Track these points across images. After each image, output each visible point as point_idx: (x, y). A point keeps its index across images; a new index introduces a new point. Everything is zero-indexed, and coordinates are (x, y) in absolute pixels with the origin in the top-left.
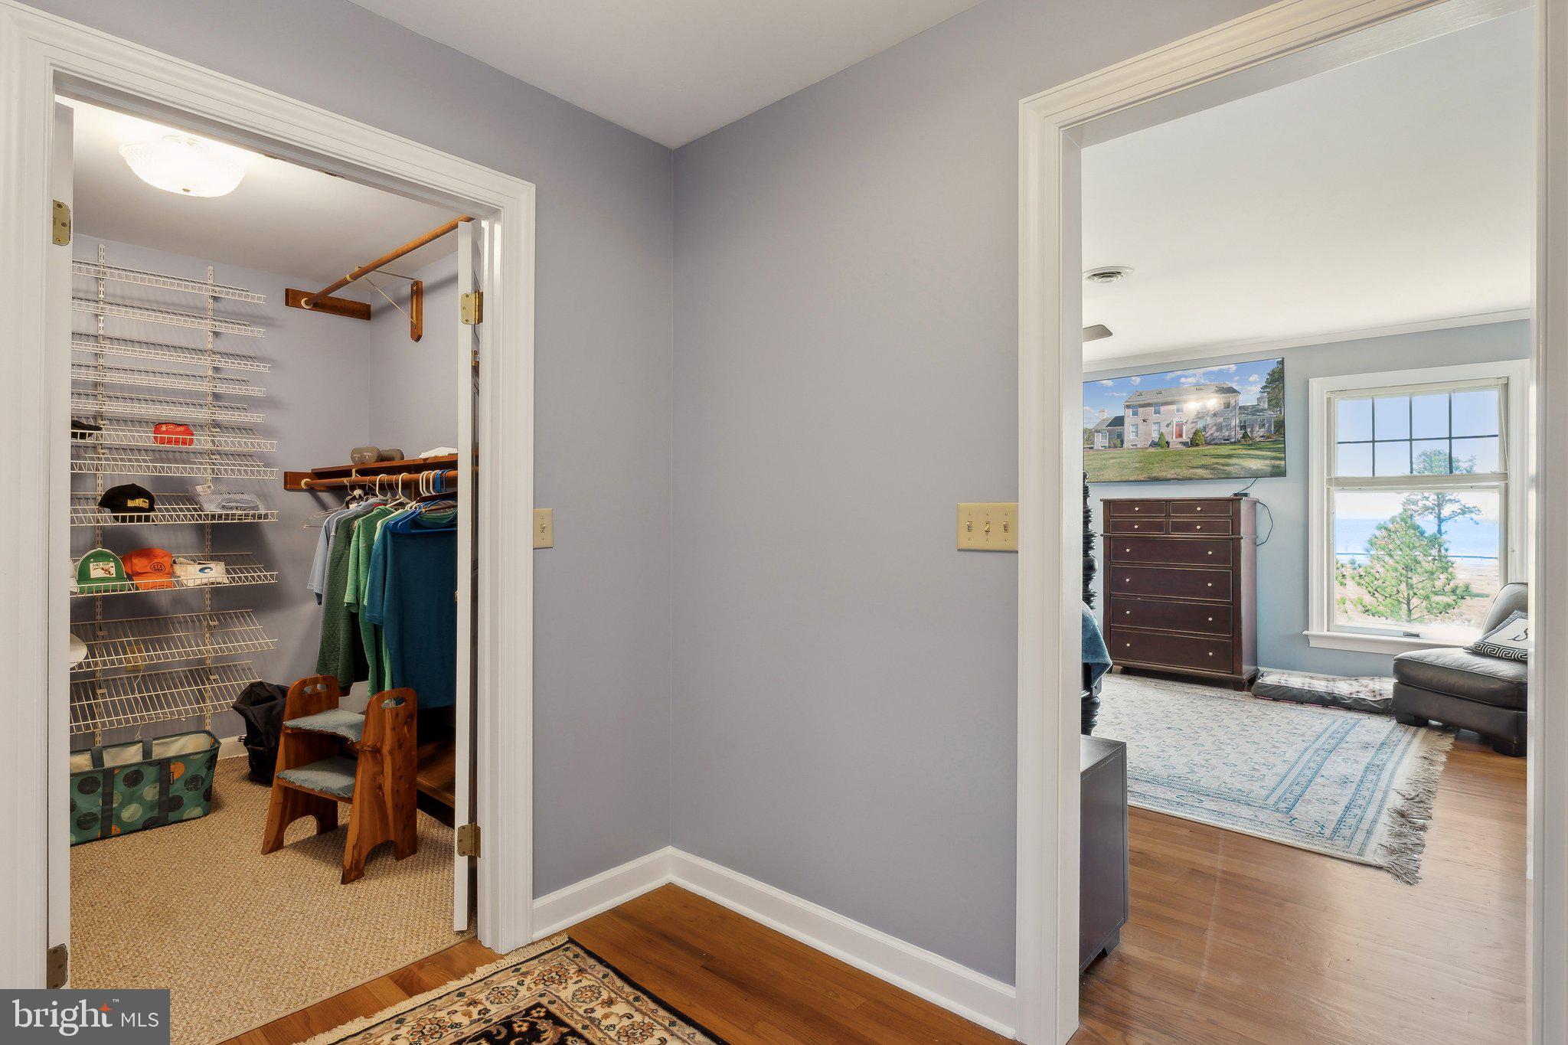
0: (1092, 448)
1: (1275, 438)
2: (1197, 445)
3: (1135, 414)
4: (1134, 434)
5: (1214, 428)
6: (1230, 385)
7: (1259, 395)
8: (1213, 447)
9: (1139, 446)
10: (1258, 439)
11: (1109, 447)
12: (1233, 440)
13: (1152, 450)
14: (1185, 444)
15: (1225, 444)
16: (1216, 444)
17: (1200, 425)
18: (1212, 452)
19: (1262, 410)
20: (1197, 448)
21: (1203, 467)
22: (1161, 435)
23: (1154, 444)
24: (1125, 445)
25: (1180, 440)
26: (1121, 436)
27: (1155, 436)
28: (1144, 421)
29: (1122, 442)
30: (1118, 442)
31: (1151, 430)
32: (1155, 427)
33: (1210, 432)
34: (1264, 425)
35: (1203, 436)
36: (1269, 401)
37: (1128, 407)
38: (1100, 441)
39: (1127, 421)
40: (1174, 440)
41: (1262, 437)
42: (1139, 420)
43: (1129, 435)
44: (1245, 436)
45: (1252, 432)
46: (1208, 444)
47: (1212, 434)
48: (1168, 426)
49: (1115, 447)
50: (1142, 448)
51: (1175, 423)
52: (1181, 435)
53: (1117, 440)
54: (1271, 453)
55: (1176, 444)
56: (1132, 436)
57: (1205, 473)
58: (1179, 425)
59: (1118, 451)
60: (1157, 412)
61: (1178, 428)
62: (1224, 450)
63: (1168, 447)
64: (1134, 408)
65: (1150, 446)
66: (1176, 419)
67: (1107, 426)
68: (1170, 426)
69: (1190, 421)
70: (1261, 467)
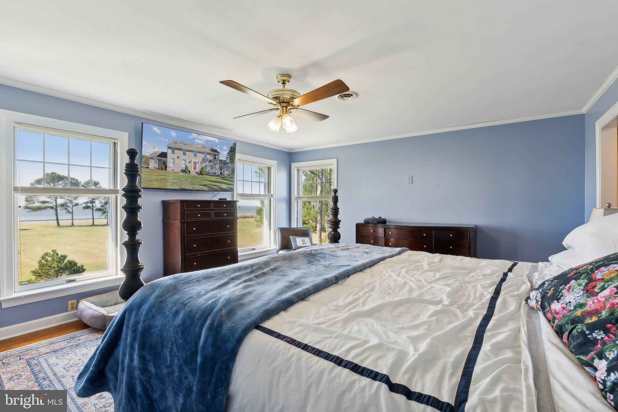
0: (148, 168)
1: (231, 176)
2: (203, 174)
3: (173, 152)
4: (173, 163)
5: (210, 167)
6: (216, 149)
7: (226, 156)
8: (209, 176)
9: (175, 171)
10: (226, 176)
11: (159, 169)
12: (217, 175)
13: (182, 174)
14: (197, 173)
15: (214, 176)
16: (210, 175)
17: (204, 165)
18: (209, 179)
19: (228, 163)
20: (202, 176)
21: (205, 185)
22: (186, 166)
23: (183, 171)
24: (168, 169)
25: (195, 170)
26: (165, 163)
27: (183, 167)
28: (178, 157)
29: (166, 167)
30: (164, 167)
31: (181, 163)
32: (183, 162)
34: (228, 170)
35: (205, 170)
36: (230, 160)
37: (169, 148)
39: (168, 155)
40: (191, 169)
41: (227, 175)
42: (175, 156)
43: (170, 164)
44: (221, 173)
45: (224, 172)
46: (207, 175)
47: (209, 170)
48: (189, 162)
49: (162, 169)
50: (176, 172)
51: (193, 162)
52: (195, 168)
53: (164, 166)
54: (230, 182)
55: (193, 173)
56: (172, 165)
57: (206, 188)
58: (195, 163)
59: (162, 172)
60: (184, 154)
61: (194, 164)
62: (214, 178)
63: (190, 173)
64: (173, 149)
65: (181, 171)
66: (193, 160)
67: (158, 156)
68: (191, 164)
69: (200, 162)
70: (226, 188)
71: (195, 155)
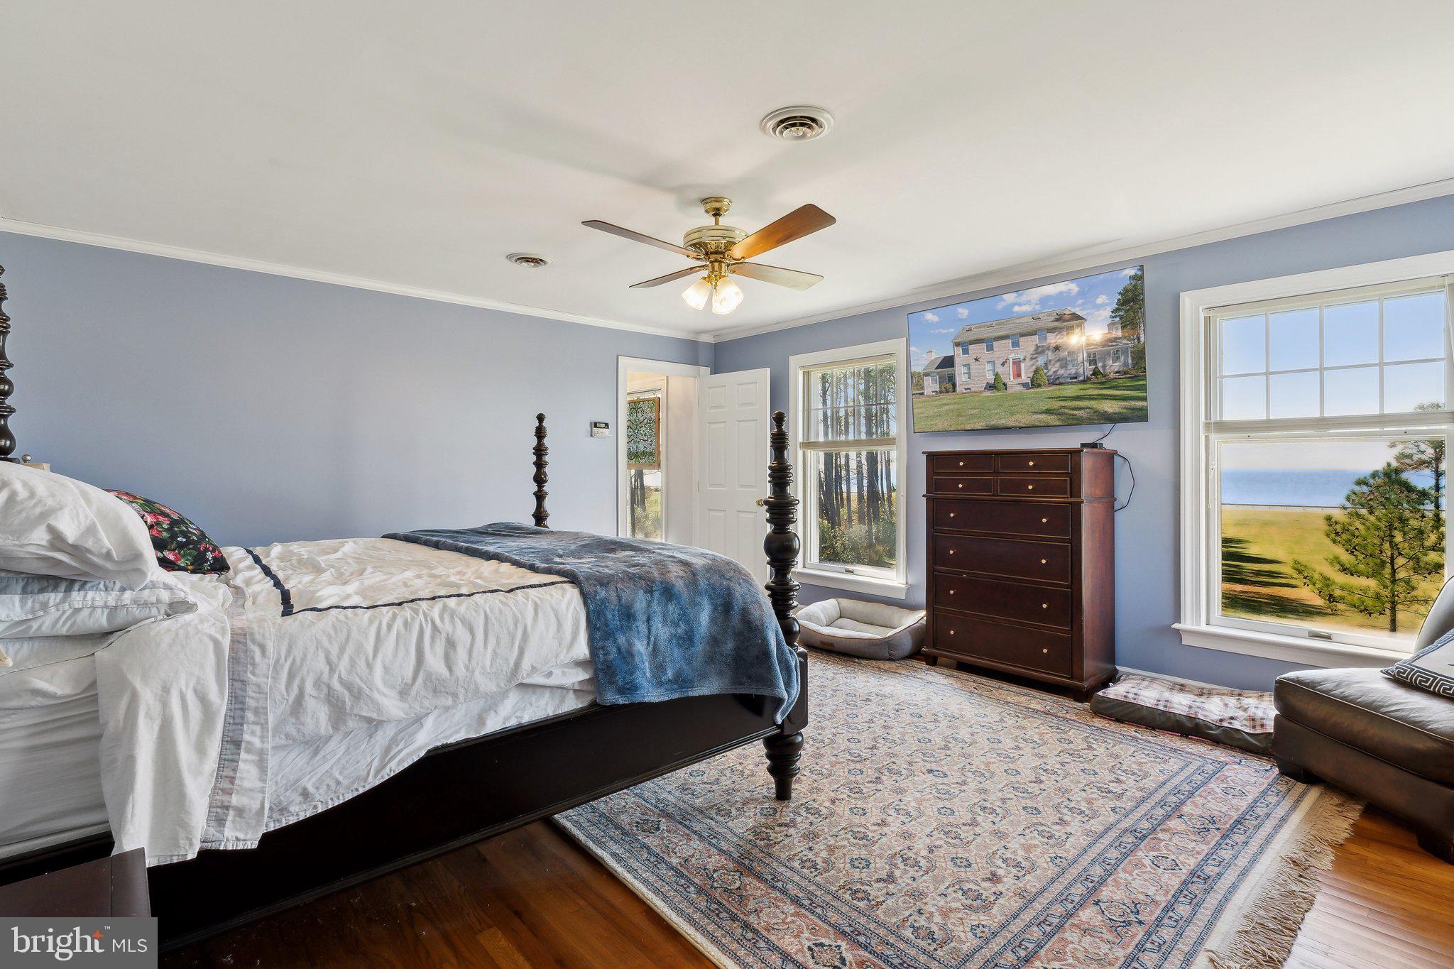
0: (922, 394)
1: (1134, 373)
2: (1039, 386)
3: (966, 352)
4: (967, 375)
5: (1058, 365)
6: (1073, 311)
7: (1110, 321)
8: (1058, 387)
9: (973, 390)
10: (1112, 376)
11: (941, 392)
12: (1081, 378)
13: (988, 393)
14: (1025, 385)
15: (1072, 383)
16: (1060, 384)
17: (1041, 361)
18: (1057, 393)
19: (1115, 340)
20: (1039, 390)
21: (1048, 412)
22: (997, 375)
23: (990, 387)
24: (958, 389)
25: (1019, 380)
26: (951, 379)
27: (990, 378)
28: (976, 360)
29: (954, 386)
30: (949, 386)
31: (984, 369)
32: (989, 367)
33: (1053, 370)
34: (1118, 358)
35: (1045, 374)
36: (1124, 327)
37: (957, 345)
38: (931, 386)
39: (957, 360)
40: (1011, 380)
41: (1117, 372)
42: (969, 359)
43: (961, 378)
44: (1096, 372)
45: (1104, 367)
46: (1052, 384)
47: (1055, 372)
48: (1003, 364)
49: (947, 392)
50: (976, 392)
51: (1011, 360)
52: (1019, 375)
53: (949, 384)
54: (1129, 392)
55: (1014, 385)
56: (964, 378)
57: (1052, 419)
58: (1017, 363)
59: (951, 396)
60: (990, 348)
61: (1015, 366)
62: (1071, 390)
63: (1006, 389)
64: (964, 346)
65: (985, 389)
66: (1013, 356)
67: (936, 368)
68: (1006, 365)
69: (1029, 357)
70: (1117, 410)
71: (1016, 344)
